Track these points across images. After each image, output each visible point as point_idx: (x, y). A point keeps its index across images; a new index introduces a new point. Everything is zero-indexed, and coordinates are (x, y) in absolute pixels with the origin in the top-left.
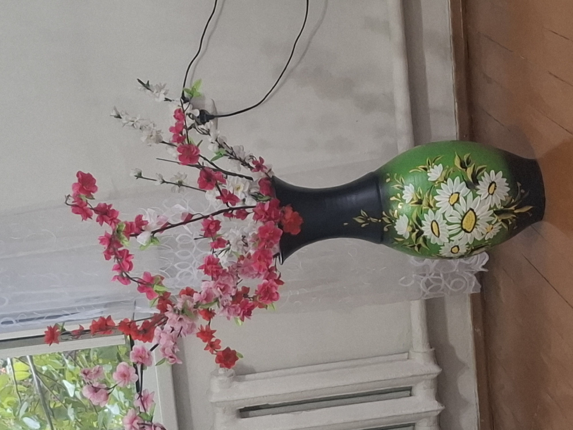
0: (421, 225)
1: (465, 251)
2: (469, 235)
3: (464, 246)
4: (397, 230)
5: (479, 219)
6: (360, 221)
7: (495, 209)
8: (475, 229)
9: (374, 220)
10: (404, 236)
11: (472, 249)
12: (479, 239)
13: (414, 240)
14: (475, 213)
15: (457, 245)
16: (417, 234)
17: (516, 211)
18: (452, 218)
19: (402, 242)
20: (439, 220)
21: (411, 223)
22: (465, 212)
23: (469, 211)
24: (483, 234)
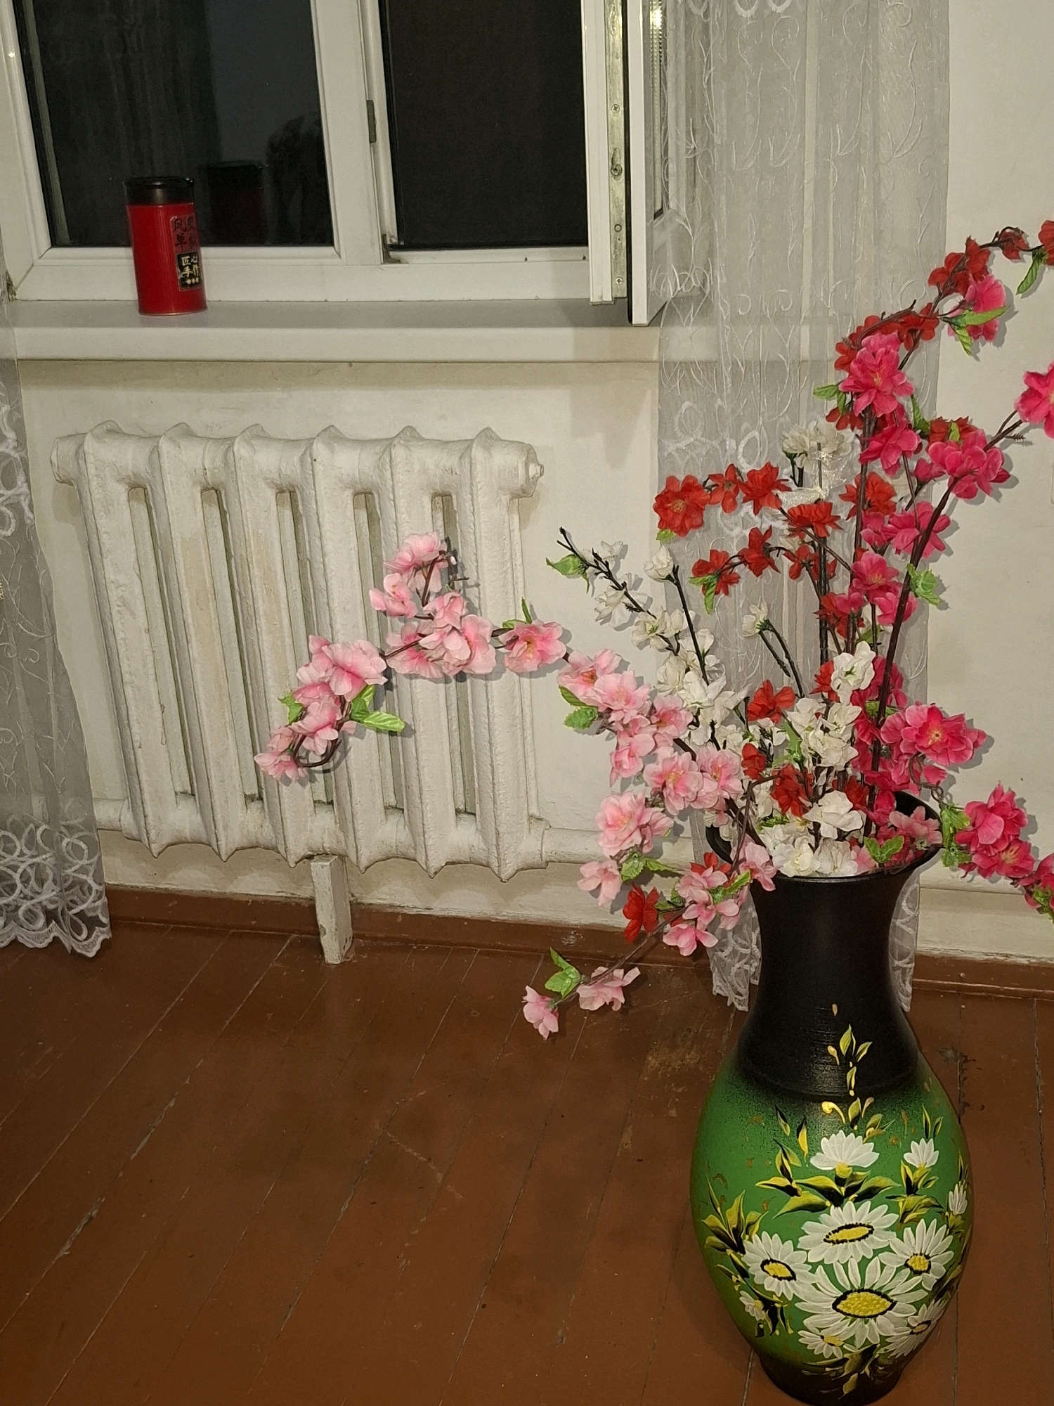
0: (856, 1200)
2: (829, 1306)
4: (833, 1137)
5: (866, 1322)
6: (844, 1043)
7: (879, 1345)
9: (851, 1078)
10: (818, 1153)
12: (807, 1322)
13: (808, 1181)
14: (883, 1313)
15: (797, 1277)
17: (854, 1376)
18: (876, 1269)
19: (797, 1148)
20: (872, 1240)
21: (858, 1173)
22: (889, 1294)
23: (891, 1301)
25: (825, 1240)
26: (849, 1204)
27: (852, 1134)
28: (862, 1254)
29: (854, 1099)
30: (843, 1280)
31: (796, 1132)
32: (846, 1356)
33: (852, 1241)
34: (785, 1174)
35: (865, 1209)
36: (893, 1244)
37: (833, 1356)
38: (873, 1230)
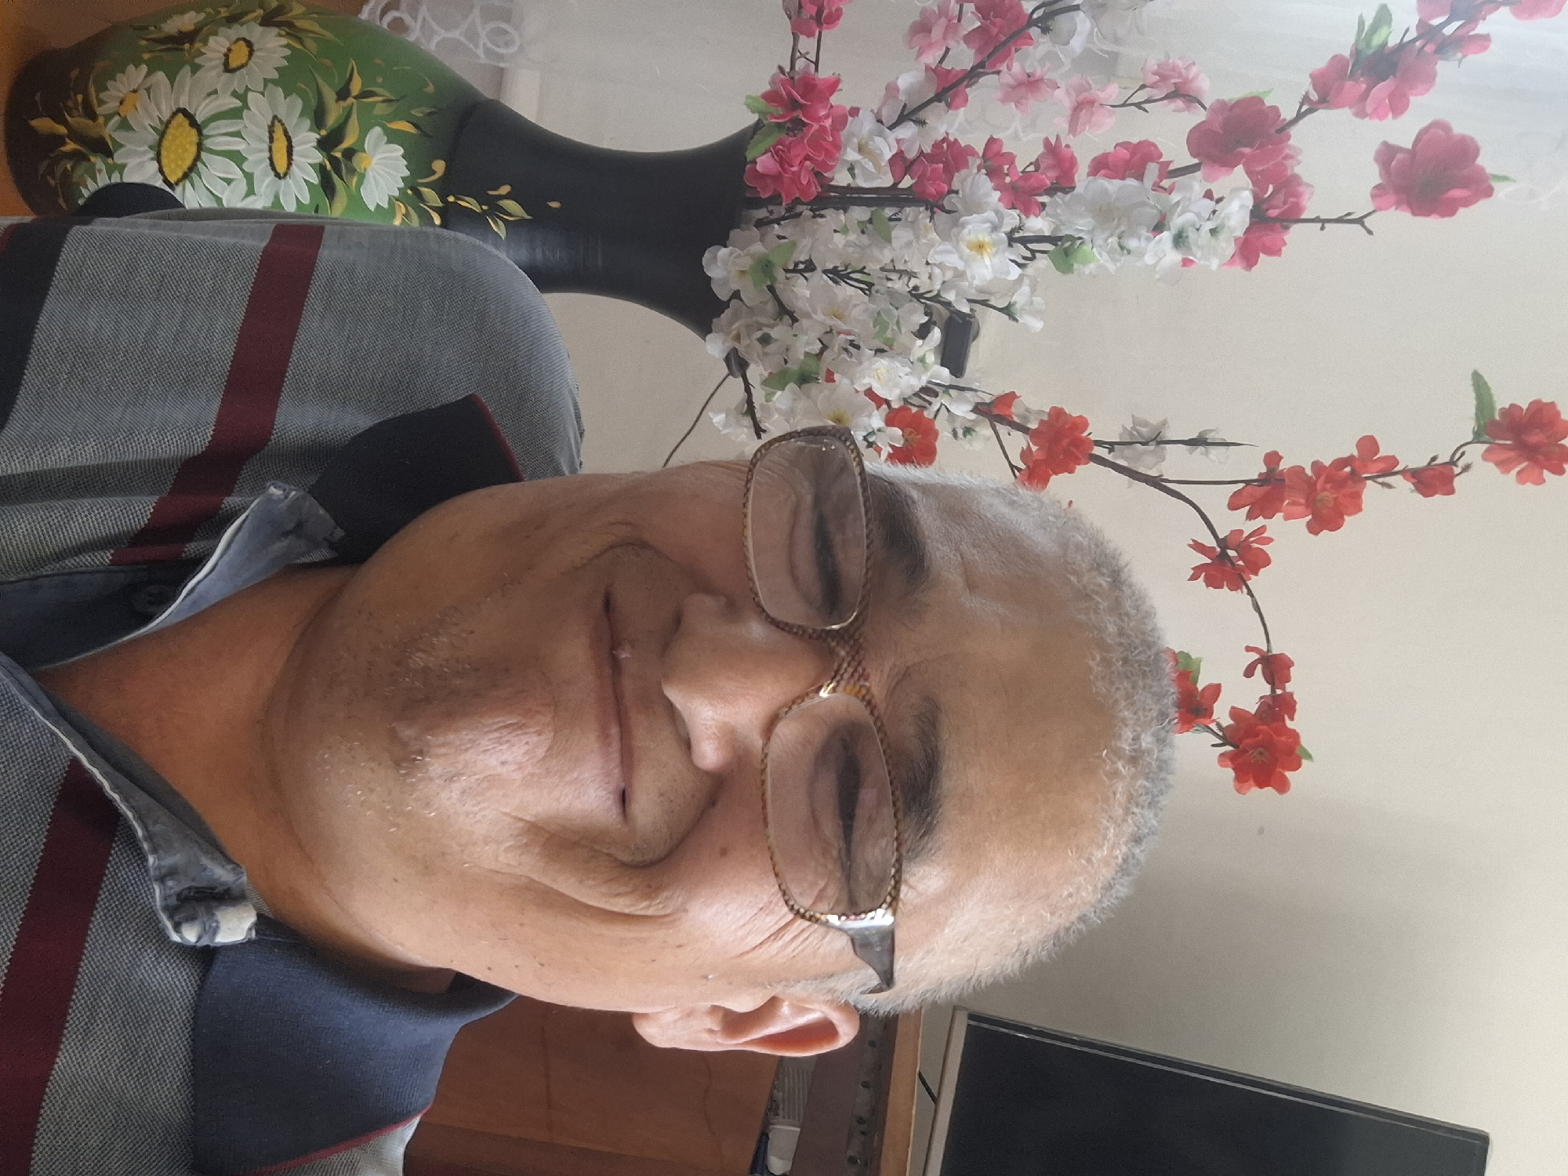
0: (321, 169)
1: (212, 40)
2: (183, 103)
3: (208, 65)
4: (406, 163)
5: (151, 147)
6: (511, 205)
7: (110, 161)
8: (165, 119)
9: (469, 203)
10: (386, 138)
11: (192, 42)
12: (160, 76)
13: (354, 116)
14: (161, 171)
15: (228, 75)
16: (340, 142)
17: (62, 130)
18: (226, 173)
19: (395, 117)
20: (267, 175)
21: (355, 180)
22: (188, 184)
23: (177, 184)
24: (148, 90)
25: (275, 117)
26: (318, 157)
27: (402, 185)
28: (251, 158)
29: (443, 199)
30: (218, 127)
31: (414, 122)
32: (101, 120)
33: (270, 149)
34: (365, 94)
35: (308, 174)
36: (256, 200)
37: (101, 102)
38: (280, 178)
